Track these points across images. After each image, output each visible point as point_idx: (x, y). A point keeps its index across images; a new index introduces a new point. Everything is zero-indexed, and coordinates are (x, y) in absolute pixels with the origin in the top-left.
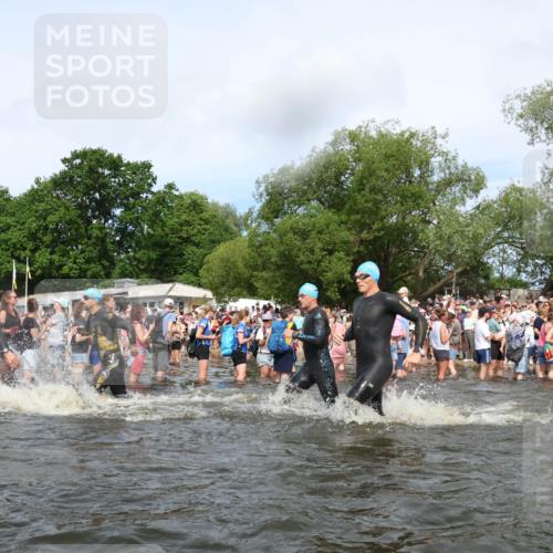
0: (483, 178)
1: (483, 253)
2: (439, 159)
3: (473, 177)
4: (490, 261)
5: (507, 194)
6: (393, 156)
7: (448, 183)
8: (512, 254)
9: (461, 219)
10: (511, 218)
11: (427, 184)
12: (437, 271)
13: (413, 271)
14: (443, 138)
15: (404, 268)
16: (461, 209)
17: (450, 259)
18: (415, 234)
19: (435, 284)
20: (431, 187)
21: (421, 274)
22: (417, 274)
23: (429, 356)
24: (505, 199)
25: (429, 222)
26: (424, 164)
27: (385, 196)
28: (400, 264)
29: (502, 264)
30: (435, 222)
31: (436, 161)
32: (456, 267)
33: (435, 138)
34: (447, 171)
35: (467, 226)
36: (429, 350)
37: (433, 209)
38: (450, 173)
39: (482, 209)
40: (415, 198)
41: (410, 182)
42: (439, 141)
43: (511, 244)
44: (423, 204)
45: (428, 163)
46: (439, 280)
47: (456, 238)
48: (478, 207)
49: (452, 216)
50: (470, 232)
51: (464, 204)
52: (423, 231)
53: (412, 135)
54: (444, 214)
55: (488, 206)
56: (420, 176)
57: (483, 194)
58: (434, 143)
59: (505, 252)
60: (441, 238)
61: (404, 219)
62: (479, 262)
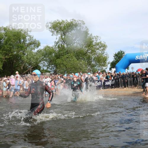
0: (40, 43)
1: (39, 63)
2: (28, 37)
3: (37, 43)
4: (40, 65)
5: (45, 48)
6: (16, 35)
7: (30, 44)
8: (46, 63)
9: (33, 54)
10: (46, 54)
11: (25, 44)
12: (27, 67)
13: (20, 67)
14: (30, 32)
15: (17, 66)
16: (33, 51)
17: (30, 64)
18: (21, 57)
19: (26, 71)
20: (26, 45)
21: (22, 68)
22: (21, 68)
23: (23, 90)
24: (45, 49)
25: (25, 54)
26: (24, 38)
27: (13, 46)
28: (16, 65)
29: (43, 66)
30: (26, 54)
31: (27, 38)
32: (31, 67)
33: (28, 32)
34: (30, 41)
35: (35, 56)
36: (23, 89)
37: (26, 50)
38: (31, 41)
39: (39, 51)
40: (22, 47)
41: (20, 43)
42: (29, 33)
43: (46, 61)
44: (23, 49)
45: (25, 38)
46: (27, 70)
47: (32, 59)
48: (38, 51)
49: (31, 53)
50: (35, 57)
51: (34, 50)
52: (23, 56)
53: (22, 30)
54: (29, 52)
55: (41, 51)
56: (23, 42)
57: (40, 48)
58: (27, 33)
59: (44, 63)
60: (27, 58)
61: (18, 53)
62: (37, 65)
